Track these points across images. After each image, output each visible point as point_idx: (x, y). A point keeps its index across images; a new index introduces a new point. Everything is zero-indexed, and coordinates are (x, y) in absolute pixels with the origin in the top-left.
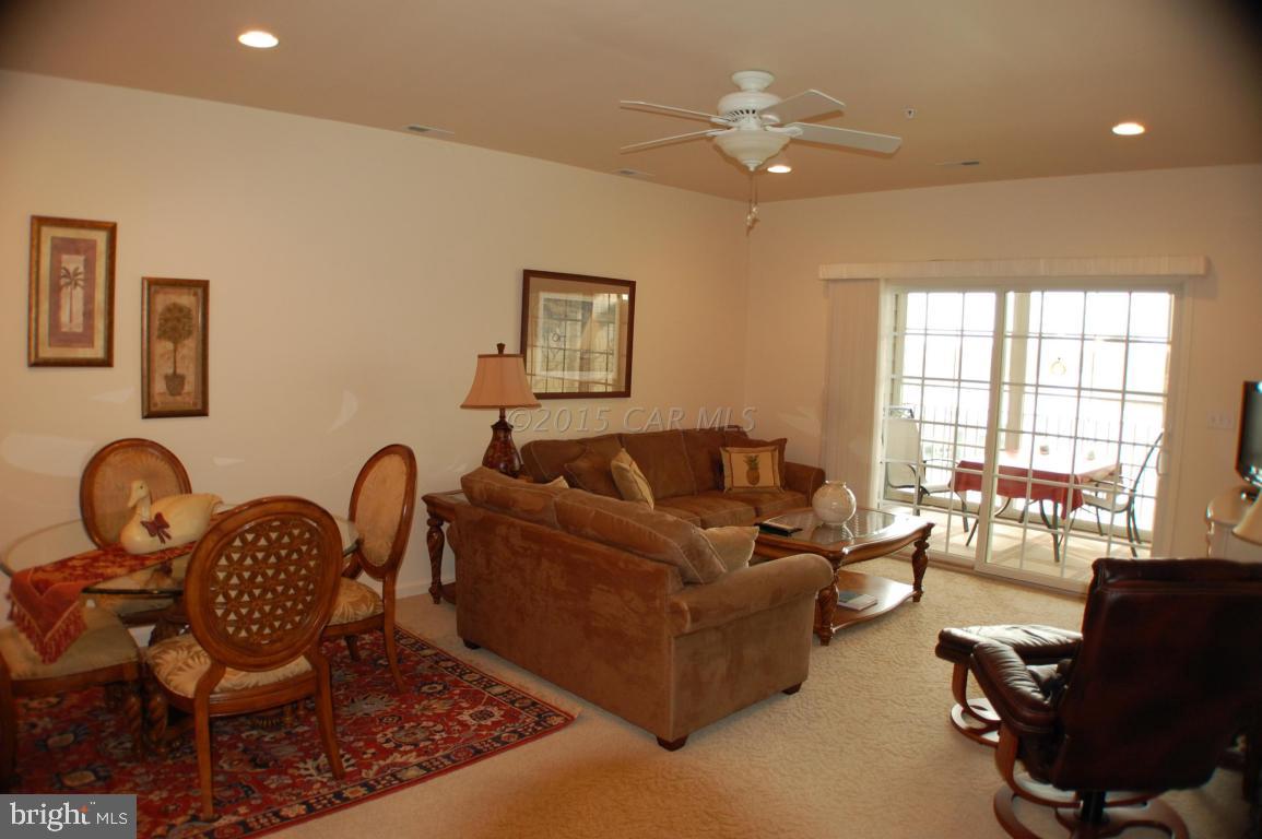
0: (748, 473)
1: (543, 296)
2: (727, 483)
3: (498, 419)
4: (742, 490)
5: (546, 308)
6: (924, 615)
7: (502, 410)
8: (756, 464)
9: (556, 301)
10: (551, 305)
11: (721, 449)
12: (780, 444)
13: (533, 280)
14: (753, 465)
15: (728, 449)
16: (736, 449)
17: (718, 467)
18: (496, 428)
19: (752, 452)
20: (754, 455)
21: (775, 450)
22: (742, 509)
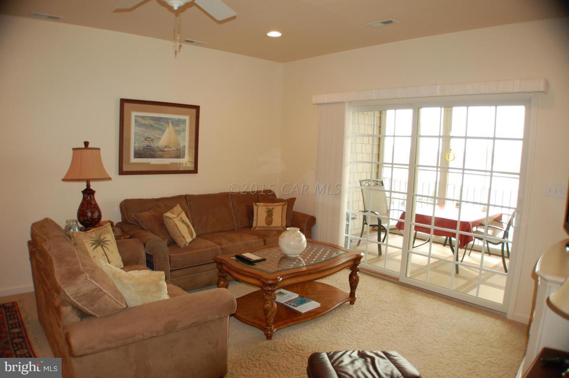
0: (266, 218)
1: (134, 114)
2: (254, 225)
3: (85, 187)
4: (262, 229)
5: (136, 121)
6: (351, 316)
7: (88, 182)
8: (272, 213)
9: (143, 117)
10: (139, 119)
11: (254, 204)
12: (291, 202)
13: (126, 105)
14: (270, 213)
15: (257, 204)
16: (262, 204)
17: (250, 214)
18: (84, 192)
19: (270, 206)
20: (271, 208)
21: (284, 205)
22: (254, 241)
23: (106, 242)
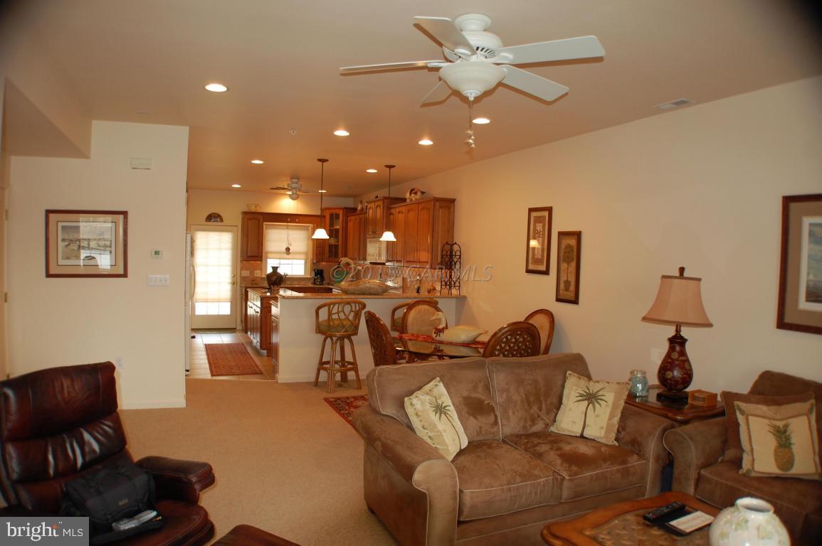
3: (674, 333)
7: (678, 326)
18: (672, 341)
23: (599, 401)
